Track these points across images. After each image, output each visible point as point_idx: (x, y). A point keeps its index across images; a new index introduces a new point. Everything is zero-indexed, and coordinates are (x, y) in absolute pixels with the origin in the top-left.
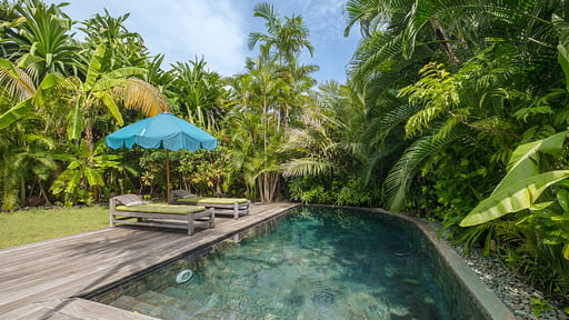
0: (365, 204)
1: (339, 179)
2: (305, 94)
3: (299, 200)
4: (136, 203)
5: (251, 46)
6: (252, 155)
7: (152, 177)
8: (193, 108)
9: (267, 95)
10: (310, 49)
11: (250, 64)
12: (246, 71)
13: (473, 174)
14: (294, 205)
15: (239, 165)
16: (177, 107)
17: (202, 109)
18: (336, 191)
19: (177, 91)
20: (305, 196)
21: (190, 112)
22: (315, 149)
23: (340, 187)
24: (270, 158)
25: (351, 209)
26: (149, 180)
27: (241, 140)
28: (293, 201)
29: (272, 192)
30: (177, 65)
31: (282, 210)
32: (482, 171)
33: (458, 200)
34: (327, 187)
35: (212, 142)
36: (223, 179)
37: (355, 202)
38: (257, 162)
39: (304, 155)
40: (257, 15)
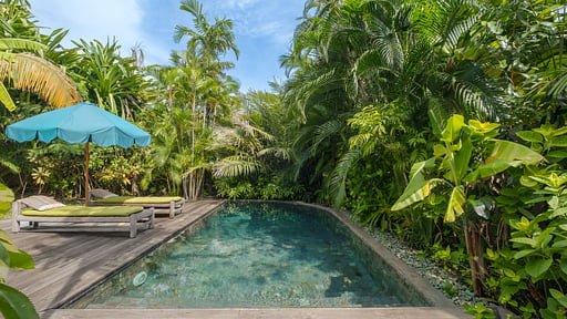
0: (289, 198)
1: (263, 175)
2: (233, 95)
3: (226, 196)
4: (51, 206)
5: (178, 39)
6: (176, 150)
7: (47, 174)
8: (104, 94)
9: (197, 92)
10: (236, 52)
11: (175, 58)
12: (171, 64)
13: (374, 175)
14: (222, 202)
15: (163, 161)
16: (86, 93)
17: (114, 97)
18: (262, 187)
19: (83, 73)
20: (232, 193)
21: (100, 100)
22: (244, 148)
23: (266, 183)
24: (198, 155)
25: (276, 203)
26: (43, 178)
27: (165, 135)
28: (220, 197)
29: (198, 189)
30: (81, 44)
31: (213, 206)
32: (380, 173)
33: (364, 194)
34: (254, 184)
35: (146, 138)
36: (141, 176)
37: (280, 196)
38: (183, 158)
39: (233, 153)
40: (184, 8)
